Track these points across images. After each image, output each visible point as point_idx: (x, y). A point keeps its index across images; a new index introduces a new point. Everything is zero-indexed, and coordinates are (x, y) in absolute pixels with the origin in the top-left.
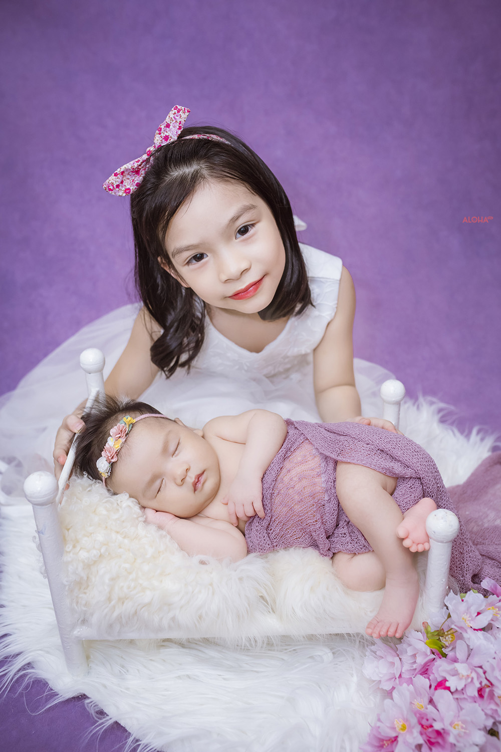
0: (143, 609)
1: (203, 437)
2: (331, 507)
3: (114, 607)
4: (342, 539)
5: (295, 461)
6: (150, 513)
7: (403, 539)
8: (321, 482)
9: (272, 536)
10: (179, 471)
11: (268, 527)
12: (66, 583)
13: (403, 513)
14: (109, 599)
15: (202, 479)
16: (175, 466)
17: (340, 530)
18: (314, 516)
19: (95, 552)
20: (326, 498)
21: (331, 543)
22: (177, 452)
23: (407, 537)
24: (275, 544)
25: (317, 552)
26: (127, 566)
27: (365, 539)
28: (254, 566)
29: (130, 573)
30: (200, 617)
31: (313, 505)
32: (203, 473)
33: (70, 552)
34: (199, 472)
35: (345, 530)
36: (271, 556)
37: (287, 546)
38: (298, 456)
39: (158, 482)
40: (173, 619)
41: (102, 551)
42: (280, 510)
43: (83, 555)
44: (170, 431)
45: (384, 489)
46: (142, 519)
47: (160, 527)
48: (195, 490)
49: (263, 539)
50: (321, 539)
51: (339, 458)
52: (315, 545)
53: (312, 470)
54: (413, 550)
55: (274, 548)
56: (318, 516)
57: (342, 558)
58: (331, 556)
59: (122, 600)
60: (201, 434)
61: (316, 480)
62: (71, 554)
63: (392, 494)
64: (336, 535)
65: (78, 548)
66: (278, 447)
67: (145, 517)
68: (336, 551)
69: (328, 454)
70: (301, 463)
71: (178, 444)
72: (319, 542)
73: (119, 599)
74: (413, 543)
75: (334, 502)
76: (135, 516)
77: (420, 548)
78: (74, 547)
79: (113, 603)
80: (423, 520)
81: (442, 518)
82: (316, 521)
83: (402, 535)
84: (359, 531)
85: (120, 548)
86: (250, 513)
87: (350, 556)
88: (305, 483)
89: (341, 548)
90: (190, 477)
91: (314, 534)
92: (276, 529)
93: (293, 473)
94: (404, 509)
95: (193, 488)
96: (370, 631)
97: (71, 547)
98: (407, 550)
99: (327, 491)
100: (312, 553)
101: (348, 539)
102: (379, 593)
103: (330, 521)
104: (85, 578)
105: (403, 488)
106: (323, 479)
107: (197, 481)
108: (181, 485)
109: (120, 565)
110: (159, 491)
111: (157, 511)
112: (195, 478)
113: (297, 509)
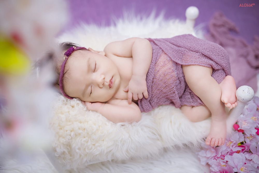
1: (105, 56)
2: (181, 87)
6: (89, 105)
7: (226, 103)
15: (113, 81)
16: (97, 78)
17: (186, 96)
19: (68, 137)
21: (181, 102)
22: (96, 69)
26: (85, 139)
32: (112, 78)
34: (110, 78)
35: (189, 96)
39: (89, 89)
49: (148, 106)
51: (183, 63)
52: (172, 103)
53: (170, 69)
54: (231, 108)
58: (180, 107)
60: (104, 54)
61: (172, 74)
67: (86, 107)
68: (183, 105)
69: (177, 61)
70: (163, 66)
82: (176, 95)
86: (141, 97)
87: (191, 108)
88: (167, 77)
90: (107, 82)
93: (160, 72)
95: (109, 88)
101: (191, 100)
103: (181, 92)
105: (217, 73)
108: (102, 87)
109: (81, 140)
110: (91, 93)
111: (92, 103)
112: (109, 82)
113: (165, 91)
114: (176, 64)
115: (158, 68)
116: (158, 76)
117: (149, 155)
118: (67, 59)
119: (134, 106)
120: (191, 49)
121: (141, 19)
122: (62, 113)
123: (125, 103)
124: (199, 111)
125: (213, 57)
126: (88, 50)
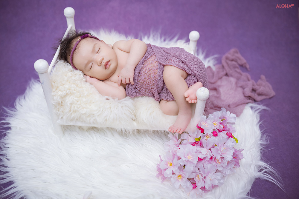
0: (83, 115)
1: (112, 48)
2: (161, 82)
3: (72, 114)
4: (164, 94)
5: (149, 62)
7: (186, 98)
8: (158, 72)
9: (137, 91)
10: (99, 60)
11: (135, 87)
12: (54, 104)
13: (189, 87)
14: (70, 111)
15: (109, 64)
16: (98, 58)
17: (163, 91)
18: (154, 85)
19: (64, 92)
20: (159, 78)
21: (160, 96)
22: (99, 52)
23: (188, 97)
24: (137, 95)
25: (154, 99)
26: (76, 99)
27: (172, 96)
28: (128, 101)
29: (78, 102)
30: (106, 120)
31: (154, 81)
32: (109, 61)
33: (55, 92)
34: (107, 61)
35: (165, 91)
36: (136, 99)
37: (143, 96)
38: (150, 60)
39: (91, 64)
40: (95, 120)
41: (68, 91)
42: (141, 82)
43: (60, 93)
44: (96, 43)
45: (182, 77)
46: (84, 80)
47: (91, 84)
48: (106, 68)
49: (132, 92)
50: (156, 94)
51: (165, 64)
52: (153, 96)
54: (190, 102)
55: (137, 96)
56: (155, 85)
57: (163, 102)
58: (159, 101)
59: (75, 111)
60: (111, 46)
61: (156, 71)
62: (55, 93)
63: (185, 79)
64: (162, 93)
65: (58, 90)
66: (142, 56)
67: (86, 79)
68: (161, 99)
70: (151, 63)
71: (100, 49)
72: (155, 95)
73: (74, 111)
74: (190, 99)
75: (162, 80)
76: (81, 79)
77: (193, 102)
78: (56, 89)
79: (71, 112)
80: (196, 91)
81: (203, 91)
82: (154, 87)
83: (186, 96)
84: (170, 92)
85: (75, 90)
86: (128, 82)
87: (166, 102)
88: (151, 72)
89: (163, 98)
90: (104, 63)
91: (153, 92)
92: (139, 88)
93: (147, 67)
94: (189, 85)
95: (105, 68)
96: (170, 130)
97: (55, 90)
98: (187, 102)
99: (159, 75)
100: (152, 99)
101: (166, 95)
102: (176, 116)
103: (160, 87)
104: (60, 102)
105: (190, 77)
106: (158, 71)
107: (106, 64)
108: (100, 66)
109: (74, 99)
110: (91, 68)
111: (91, 77)
112: (106, 63)
113: (147, 82)
114: (161, 64)
115: (146, 64)
116: (144, 70)
117: (123, 130)
118: (81, 40)
119: (122, 88)
120: (174, 55)
121: (165, 40)
122: (66, 76)
123: (116, 85)
124: (171, 105)
125: (188, 64)
126: (101, 41)
